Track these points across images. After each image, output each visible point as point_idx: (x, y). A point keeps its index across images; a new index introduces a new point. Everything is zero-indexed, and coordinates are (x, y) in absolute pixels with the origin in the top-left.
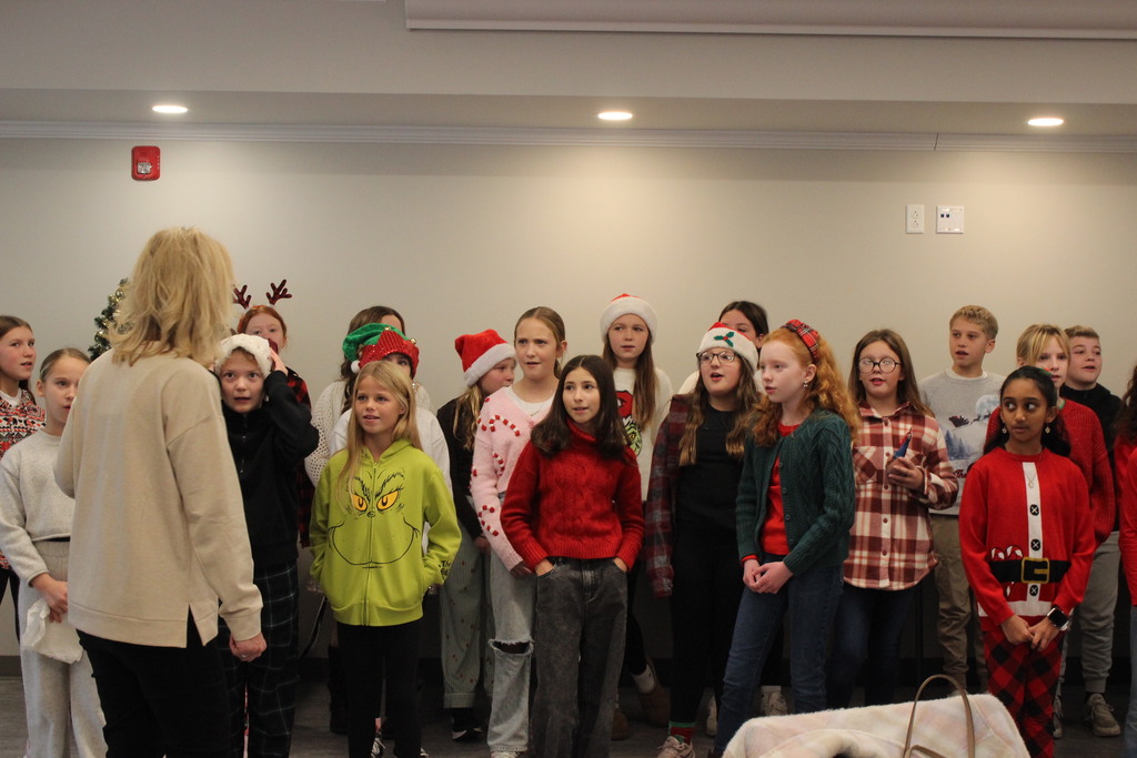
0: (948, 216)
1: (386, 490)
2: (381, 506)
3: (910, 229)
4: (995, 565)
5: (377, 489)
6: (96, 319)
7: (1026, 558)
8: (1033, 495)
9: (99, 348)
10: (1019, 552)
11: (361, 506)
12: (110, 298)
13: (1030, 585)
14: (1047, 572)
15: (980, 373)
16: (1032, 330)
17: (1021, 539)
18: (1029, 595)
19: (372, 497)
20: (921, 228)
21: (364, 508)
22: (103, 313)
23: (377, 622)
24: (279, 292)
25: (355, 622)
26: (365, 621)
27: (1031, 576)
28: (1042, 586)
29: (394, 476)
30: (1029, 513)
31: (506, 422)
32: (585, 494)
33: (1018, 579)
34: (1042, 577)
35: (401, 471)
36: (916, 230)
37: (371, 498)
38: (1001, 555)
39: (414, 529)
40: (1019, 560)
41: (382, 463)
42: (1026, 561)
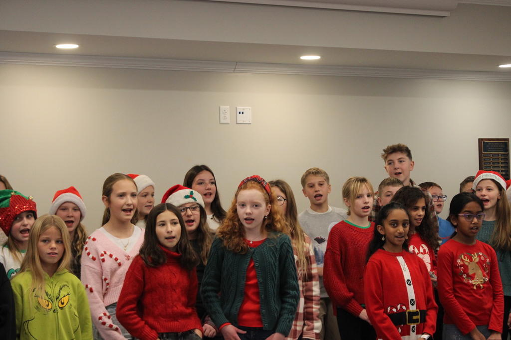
0: (243, 113)
2: (61, 306)
3: (222, 121)
4: (392, 315)
5: (56, 295)
7: (408, 311)
8: (407, 275)
10: (404, 308)
11: (48, 306)
13: (412, 326)
14: (418, 317)
15: (327, 209)
16: (349, 182)
17: (404, 300)
18: (411, 332)
19: (54, 299)
20: (228, 121)
21: (50, 307)
27: (412, 321)
28: (417, 325)
29: (64, 286)
30: (407, 285)
31: (111, 256)
32: (177, 291)
33: (405, 323)
34: (416, 321)
35: (66, 283)
36: (225, 122)
38: (394, 310)
40: (404, 312)
42: (409, 312)
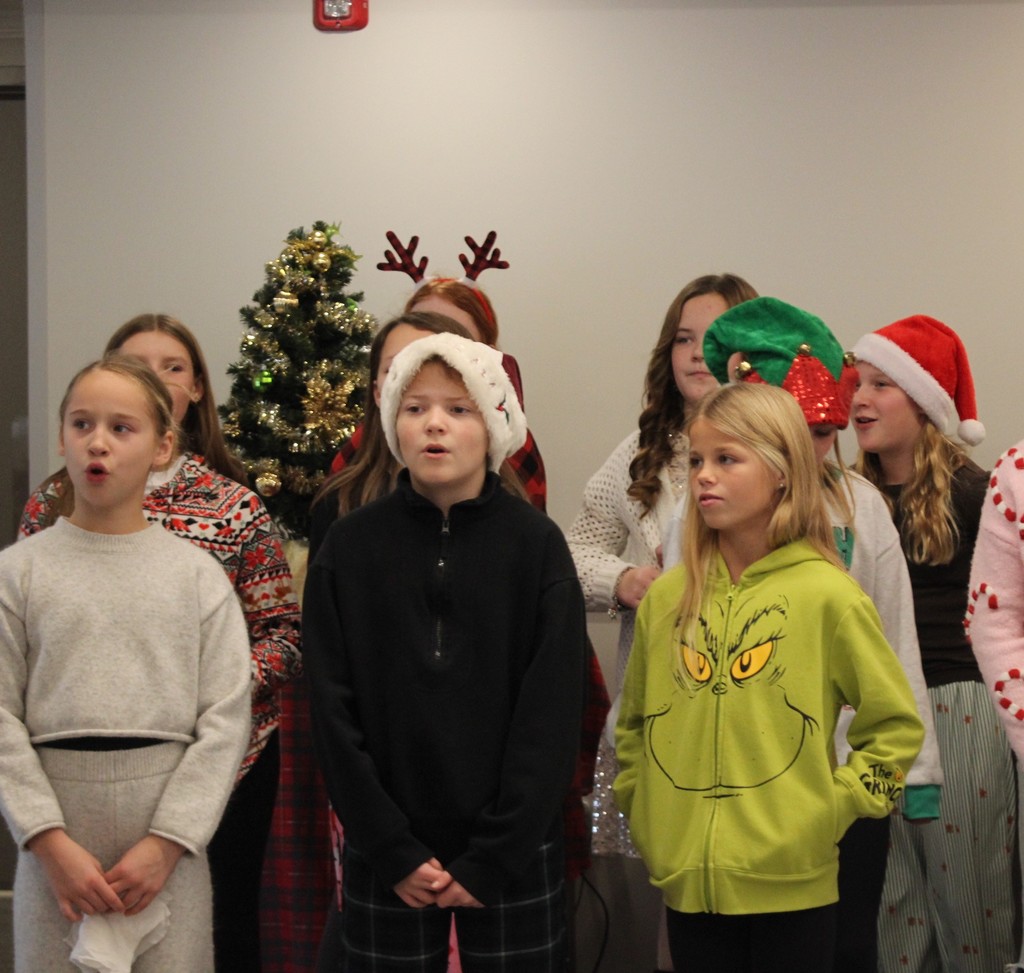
1: (749, 641)
2: (738, 674)
6: (243, 311)
9: (248, 367)
11: (701, 672)
12: (269, 268)
19: (722, 653)
22: (256, 299)
23: (737, 905)
24: (484, 256)
25: (688, 905)
26: (709, 904)
29: (766, 612)
35: (780, 602)
37: (719, 656)
39: (806, 717)
41: (745, 586)
